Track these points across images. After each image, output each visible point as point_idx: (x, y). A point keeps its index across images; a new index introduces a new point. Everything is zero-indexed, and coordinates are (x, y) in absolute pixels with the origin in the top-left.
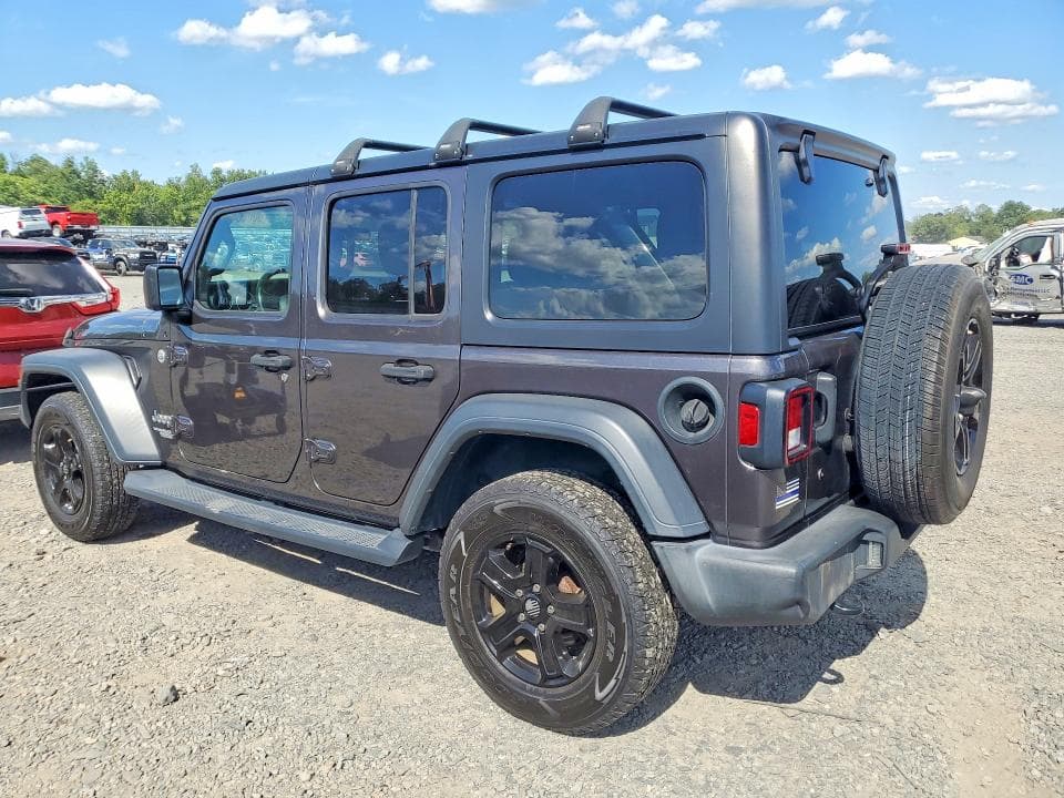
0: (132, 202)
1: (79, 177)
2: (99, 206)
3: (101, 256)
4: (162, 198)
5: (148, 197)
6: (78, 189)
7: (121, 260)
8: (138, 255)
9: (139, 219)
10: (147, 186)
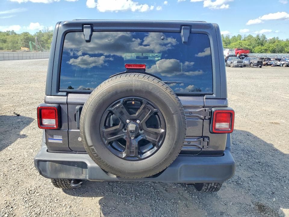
0: (272, 46)
1: (260, 40)
2: (263, 48)
3: (247, 62)
4: (282, 45)
5: (278, 44)
6: (258, 43)
7: (252, 63)
8: (257, 62)
9: (274, 51)
10: (279, 41)
